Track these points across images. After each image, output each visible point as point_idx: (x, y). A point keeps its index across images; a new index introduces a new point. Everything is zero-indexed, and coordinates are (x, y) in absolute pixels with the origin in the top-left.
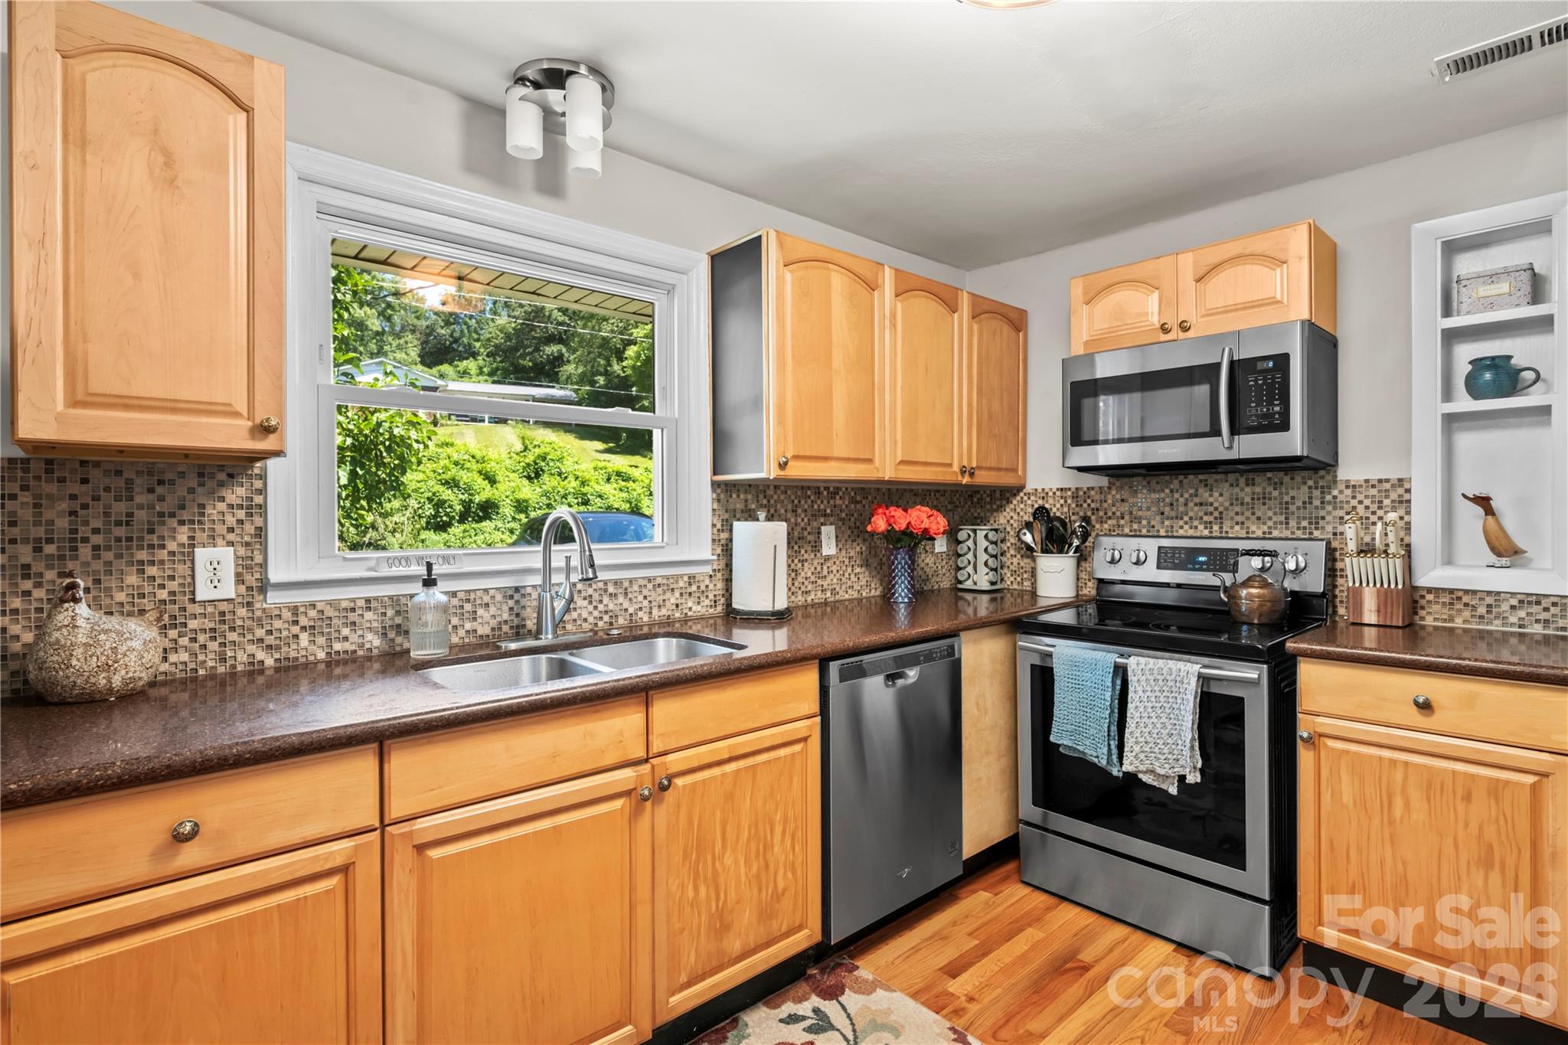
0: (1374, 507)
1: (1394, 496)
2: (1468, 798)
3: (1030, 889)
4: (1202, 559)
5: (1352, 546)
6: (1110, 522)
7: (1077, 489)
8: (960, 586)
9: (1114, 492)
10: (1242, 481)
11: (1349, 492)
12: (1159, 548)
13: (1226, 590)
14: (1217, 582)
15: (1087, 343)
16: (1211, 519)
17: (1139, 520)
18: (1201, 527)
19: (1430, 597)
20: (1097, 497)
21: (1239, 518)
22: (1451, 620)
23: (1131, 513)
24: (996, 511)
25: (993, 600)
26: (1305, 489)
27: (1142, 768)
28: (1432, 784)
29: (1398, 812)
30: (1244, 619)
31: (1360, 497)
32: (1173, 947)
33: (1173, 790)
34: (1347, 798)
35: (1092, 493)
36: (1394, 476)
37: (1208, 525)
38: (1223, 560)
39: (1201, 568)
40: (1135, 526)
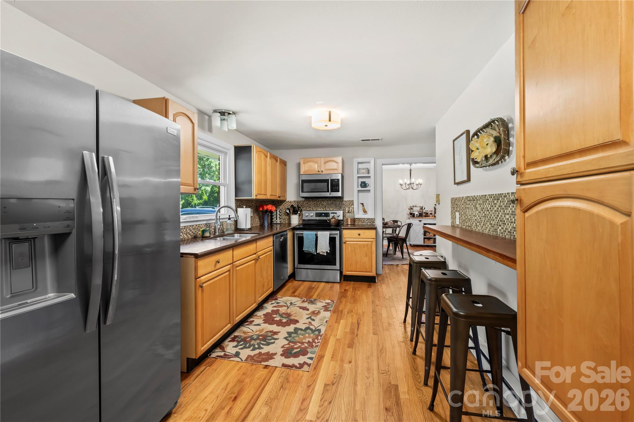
0: (349, 205)
1: (351, 203)
2: (364, 247)
3: (297, 281)
4: (323, 215)
5: (347, 211)
6: (305, 208)
7: (298, 201)
8: (273, 223)
9: (305, 202)
10: (329, 200)
11: (345, 202)
12: (316, 213)
13: (329, 220)
14: (327, 219)
15: (304, 172)
16: (324, 207)
17: (311, 207)
18: (322, 209)
19: (356, 220)
20: (302, 203)
21: (328, 207)
22: (359, 223)
23: (309, 206)
24: (279, 206)
25: (280, 225)
26: (339, 202)
27: (320, 252)
28: (360, 246)
29: (356, 251)
30: (332, 225)
31: (347, 203)
32: (325, 283)
33: (325, 254)
34: (350, 251)
35: (301, 202)
36: (351, 200)
37: (323, 208)
38: (327, 215)
39: (323, 216)
40: (310, 209)
